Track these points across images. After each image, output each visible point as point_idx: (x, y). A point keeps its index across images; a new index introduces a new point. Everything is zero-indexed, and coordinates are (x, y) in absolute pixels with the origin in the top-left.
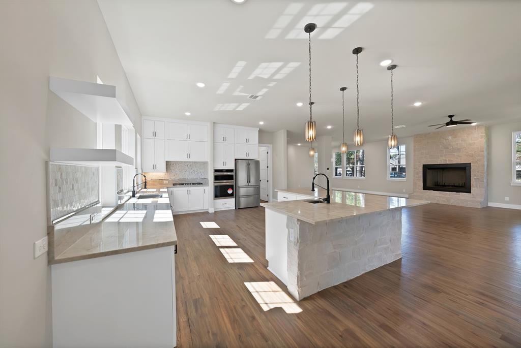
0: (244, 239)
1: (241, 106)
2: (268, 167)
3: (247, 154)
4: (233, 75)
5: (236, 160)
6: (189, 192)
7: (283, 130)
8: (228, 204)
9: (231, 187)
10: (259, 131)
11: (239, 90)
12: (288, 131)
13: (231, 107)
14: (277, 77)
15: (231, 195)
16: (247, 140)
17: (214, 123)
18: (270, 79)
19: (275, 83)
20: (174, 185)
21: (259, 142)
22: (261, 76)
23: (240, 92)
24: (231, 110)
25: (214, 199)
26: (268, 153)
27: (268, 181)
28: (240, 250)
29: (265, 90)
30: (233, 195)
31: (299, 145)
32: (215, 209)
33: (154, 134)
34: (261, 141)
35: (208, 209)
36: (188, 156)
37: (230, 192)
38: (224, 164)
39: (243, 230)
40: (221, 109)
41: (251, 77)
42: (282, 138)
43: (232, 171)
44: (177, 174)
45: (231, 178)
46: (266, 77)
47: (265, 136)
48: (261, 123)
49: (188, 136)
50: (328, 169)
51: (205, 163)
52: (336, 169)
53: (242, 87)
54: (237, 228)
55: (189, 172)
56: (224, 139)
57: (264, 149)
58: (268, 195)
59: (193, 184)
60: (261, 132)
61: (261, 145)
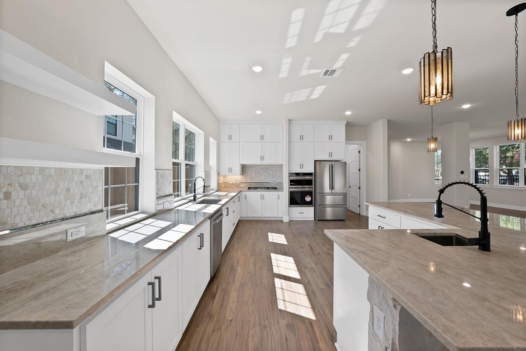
0: (312, 268)
1: (315, 92)
2: (359, 170)
3: (331, 154)
4: (291, 43)
5: (315, 161)
6: (262, 197)
7: (381, 121)
8: (306, 213)
9: (310, 193)
10: (347, 125)
11: (306, 65)
12: (389, 122)
13: (302, 95)
14: (361, 24)
15: (309, 204)
16: (331, 138)
17: (289, 120)
18: (349, 33)
19: (357, 39)
20: (249, 188)
21: (347, 140)
22: (333, 30)
23: (309, 68)
24: (304, 99)
25: (289, 206)
26: (359, 152)
27: (359, 188)
28: (300, 288)
29: (344, 56)
30: (312, 204)
31: (409, 140)
32: (289, 218)
33: (230, 137)
34: (349, 138)
35: (282, 217)
36: (262, 158)
37: (308, 199)
38: (302, 166)
39: (314, 254)
40: (293, 101)
41: (318, 38)
42: (380, 132)
43: (310, 174)
44: (252, 177)
45: (309, 182)
46: (341, 29)
47: (354, 130)
48: (348, 113)
49: (262, 137)
50: (462, 172)
51: (281, 166)
52: (476, 172)
53: (308, 59)
54: (308, 248)
55: (265, 176)
56: (302, 137)
57: (353, 148)
58: (359, 206)
59: (267, 188)
60: (350, 126)
61: (348, 142)
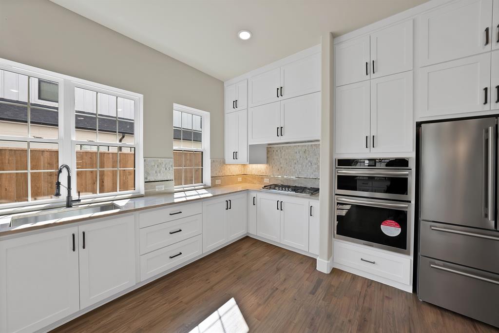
5: (419, 125)
6: (279, 207)
30: (405, 245)
32: (332, 264)
33: (235, 104)
36: (280, 131)
38: (371, 141)
43: (401, 163)
45: (397, 186)
49: (280, 92)
56: (370, 68)
